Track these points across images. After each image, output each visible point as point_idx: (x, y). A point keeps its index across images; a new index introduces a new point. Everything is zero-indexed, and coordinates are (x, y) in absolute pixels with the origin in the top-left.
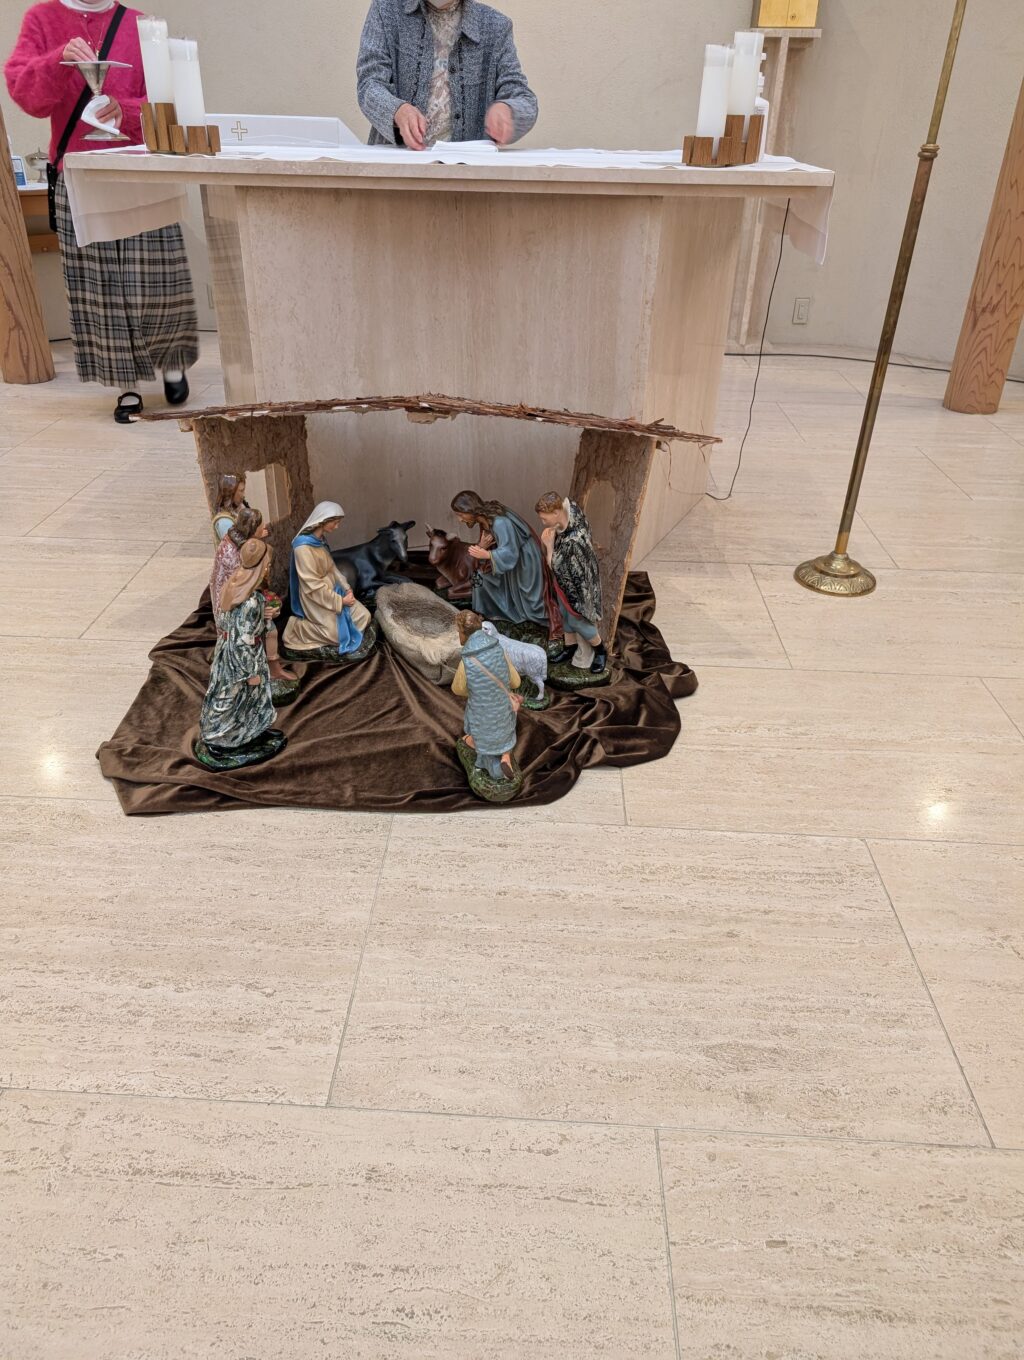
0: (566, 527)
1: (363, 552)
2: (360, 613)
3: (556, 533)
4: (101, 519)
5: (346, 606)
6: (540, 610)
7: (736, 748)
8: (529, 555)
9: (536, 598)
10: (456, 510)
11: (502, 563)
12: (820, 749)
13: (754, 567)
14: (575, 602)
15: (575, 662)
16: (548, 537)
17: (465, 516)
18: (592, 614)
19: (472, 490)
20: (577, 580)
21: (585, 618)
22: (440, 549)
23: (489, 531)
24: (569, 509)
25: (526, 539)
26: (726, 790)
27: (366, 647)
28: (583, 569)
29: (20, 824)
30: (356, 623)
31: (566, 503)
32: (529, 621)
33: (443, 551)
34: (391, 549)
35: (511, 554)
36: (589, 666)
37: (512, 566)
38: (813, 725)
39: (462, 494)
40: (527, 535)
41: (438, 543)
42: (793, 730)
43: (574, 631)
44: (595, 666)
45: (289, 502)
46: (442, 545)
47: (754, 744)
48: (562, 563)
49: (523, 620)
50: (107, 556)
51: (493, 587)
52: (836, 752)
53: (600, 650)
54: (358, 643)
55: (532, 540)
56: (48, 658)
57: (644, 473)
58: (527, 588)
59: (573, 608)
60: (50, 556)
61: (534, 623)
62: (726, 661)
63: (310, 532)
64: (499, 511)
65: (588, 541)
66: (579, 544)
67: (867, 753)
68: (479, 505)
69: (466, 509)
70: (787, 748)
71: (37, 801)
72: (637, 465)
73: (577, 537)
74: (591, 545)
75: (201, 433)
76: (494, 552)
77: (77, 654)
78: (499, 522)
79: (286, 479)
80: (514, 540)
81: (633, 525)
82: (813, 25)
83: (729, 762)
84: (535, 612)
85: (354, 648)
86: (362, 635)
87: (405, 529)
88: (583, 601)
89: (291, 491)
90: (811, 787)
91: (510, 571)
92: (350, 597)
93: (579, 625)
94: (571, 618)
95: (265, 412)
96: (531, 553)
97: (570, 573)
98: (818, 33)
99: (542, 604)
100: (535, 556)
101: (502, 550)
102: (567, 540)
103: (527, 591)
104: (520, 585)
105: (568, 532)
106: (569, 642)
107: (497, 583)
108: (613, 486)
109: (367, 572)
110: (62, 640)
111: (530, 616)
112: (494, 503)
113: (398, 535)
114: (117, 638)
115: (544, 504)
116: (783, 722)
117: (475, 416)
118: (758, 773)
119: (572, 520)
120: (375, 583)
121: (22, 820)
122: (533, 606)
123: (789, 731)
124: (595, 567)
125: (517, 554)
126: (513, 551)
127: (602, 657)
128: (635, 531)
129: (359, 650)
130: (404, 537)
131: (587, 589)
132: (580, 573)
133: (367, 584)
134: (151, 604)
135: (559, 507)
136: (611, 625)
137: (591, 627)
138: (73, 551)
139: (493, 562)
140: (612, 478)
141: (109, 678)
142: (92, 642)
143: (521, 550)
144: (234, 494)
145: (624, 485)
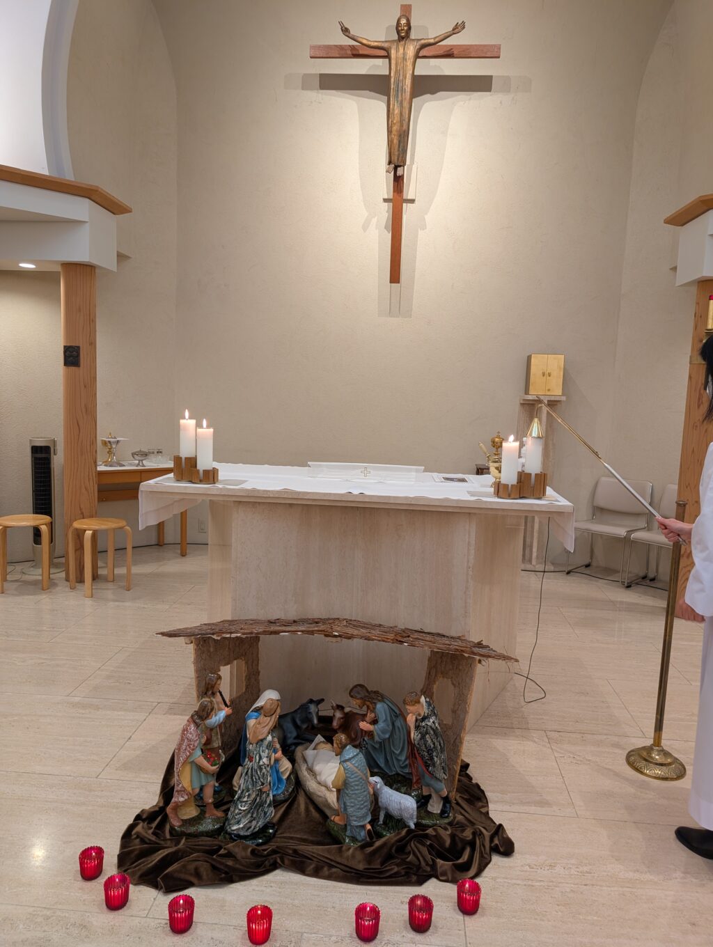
0: (422, 714)
1: (289, 719)
2: (286, 765)
3: (416, 718)
4: (118, 684)
5: (277, 761)
6: (406, 766)
7: (542, 883)
8: (399, 728)
9: (403, 758)
10: (352, 697)
11: (380, 733)
12: (601, 886)
13: (549, 733)
14: (429, 766)
15: (430, 808)
16: (411, 719)
17: (358, 701)
18: (441, 775)
19: (361, 683)
20: (430, 751)
21: (436, 778)
22: (340, 719)
23: (373, 710)
24: (424, 704)
25: (397, 716)
26: (536, 919)
27: (287, 791)
28: (434, 744)
29: (44, 931)
30: (282, 773)
31: (423, 699)
32: (398, 774)
33: (342, 720)
34: (307, 717)
35: (387, 728)
36: (439, 812)
37: (387, 736)
38: (594, 864)
39: (356, 686)
40: (398, 715)
41: (338, 714)
42: (581, 869)
43: (428, 785)
44: (443, 812)
45: (244, 684)
46: (341, 716)
47: (554, 880)
48: (421, 739)
49: (394, 773)
50: (119, 713)
51: (374, 748)
52: (612, 889)
53: (446, 800)
54: (283, 787)
55: (400, 717)
56: (75, 794)
57: (471, 678)
58: (397, 750)
59: (428, 770)
60: (83, 712)
61: (402, 775)
62: (533, 809)
63: (258, 710)
64: (380, 698)
65: (437, 725)
66: (431, 727)
67: (633, 890)
68: (367, 694)
69: (359, 696)
70: (577, 884)
71: (58, 913)
72: (467, 673)
73: (430, 722)
74: (439, 728)
75: (197, 645)
76: (376, 726)
77: (94, 791)
78: (379, 706)
79: (244, 668)
80: (389, 719)
81: (465, 712)
82: (560, 394)
83: (538, 895)
84: (402, 768)
85: (280, 792)
86: (285, 782)
87: (317, 705)
88: (434, 765)
89: (246, 676)
90: (595, 918)
91: (386, 739)
92: (279, 754)
93: (433, 782)
94: (427, 776)
95: (239, 635)
96: (400, 726)
97: (426, 746)
98: (564, 398)
99: (407, 762)
100: (403, 729)
101: (381, 725)
102: (423, 724)
103: (397, 752)
104: (392, 748)
105: (424, 719)
106: (425, 793)
107: (377, 746)
108: (453, 684)
109: (291, 732)
110: (86, 779)
111: (399, 771)
112: (376, 692)
113: (313, 708)
114: (122, 778)
115: (408, 699)
116: (573, 861)
117: (366, 641)
118: (558, 905)
119: (427, 711)
120: (296, 741)
121: (46, 928)
122: (401, 763)
123: (578, 870)
124: (442, 742)
125: (391, 727)
126: (388, 726)
127: (448, 805)
128: (467, 716)
129: (283, 793)
130: (317, 710)
131: (437, 757)
132: (432, 746)
133: (290, 741)
134: (146, 751)
135: (419, 702)
136: (454, 780)
137: (439, 783)
138: (98, 708)
139: (375, 733)
140: (452, 678)
141: (114, 811)
142: (105, 781)
143: (393, 724)
144: (213, 687)
145: (459, 684)
